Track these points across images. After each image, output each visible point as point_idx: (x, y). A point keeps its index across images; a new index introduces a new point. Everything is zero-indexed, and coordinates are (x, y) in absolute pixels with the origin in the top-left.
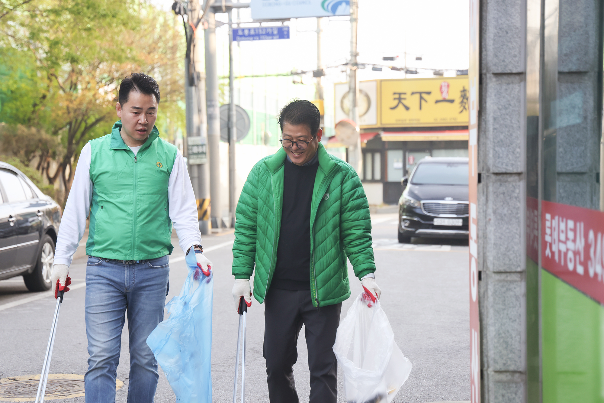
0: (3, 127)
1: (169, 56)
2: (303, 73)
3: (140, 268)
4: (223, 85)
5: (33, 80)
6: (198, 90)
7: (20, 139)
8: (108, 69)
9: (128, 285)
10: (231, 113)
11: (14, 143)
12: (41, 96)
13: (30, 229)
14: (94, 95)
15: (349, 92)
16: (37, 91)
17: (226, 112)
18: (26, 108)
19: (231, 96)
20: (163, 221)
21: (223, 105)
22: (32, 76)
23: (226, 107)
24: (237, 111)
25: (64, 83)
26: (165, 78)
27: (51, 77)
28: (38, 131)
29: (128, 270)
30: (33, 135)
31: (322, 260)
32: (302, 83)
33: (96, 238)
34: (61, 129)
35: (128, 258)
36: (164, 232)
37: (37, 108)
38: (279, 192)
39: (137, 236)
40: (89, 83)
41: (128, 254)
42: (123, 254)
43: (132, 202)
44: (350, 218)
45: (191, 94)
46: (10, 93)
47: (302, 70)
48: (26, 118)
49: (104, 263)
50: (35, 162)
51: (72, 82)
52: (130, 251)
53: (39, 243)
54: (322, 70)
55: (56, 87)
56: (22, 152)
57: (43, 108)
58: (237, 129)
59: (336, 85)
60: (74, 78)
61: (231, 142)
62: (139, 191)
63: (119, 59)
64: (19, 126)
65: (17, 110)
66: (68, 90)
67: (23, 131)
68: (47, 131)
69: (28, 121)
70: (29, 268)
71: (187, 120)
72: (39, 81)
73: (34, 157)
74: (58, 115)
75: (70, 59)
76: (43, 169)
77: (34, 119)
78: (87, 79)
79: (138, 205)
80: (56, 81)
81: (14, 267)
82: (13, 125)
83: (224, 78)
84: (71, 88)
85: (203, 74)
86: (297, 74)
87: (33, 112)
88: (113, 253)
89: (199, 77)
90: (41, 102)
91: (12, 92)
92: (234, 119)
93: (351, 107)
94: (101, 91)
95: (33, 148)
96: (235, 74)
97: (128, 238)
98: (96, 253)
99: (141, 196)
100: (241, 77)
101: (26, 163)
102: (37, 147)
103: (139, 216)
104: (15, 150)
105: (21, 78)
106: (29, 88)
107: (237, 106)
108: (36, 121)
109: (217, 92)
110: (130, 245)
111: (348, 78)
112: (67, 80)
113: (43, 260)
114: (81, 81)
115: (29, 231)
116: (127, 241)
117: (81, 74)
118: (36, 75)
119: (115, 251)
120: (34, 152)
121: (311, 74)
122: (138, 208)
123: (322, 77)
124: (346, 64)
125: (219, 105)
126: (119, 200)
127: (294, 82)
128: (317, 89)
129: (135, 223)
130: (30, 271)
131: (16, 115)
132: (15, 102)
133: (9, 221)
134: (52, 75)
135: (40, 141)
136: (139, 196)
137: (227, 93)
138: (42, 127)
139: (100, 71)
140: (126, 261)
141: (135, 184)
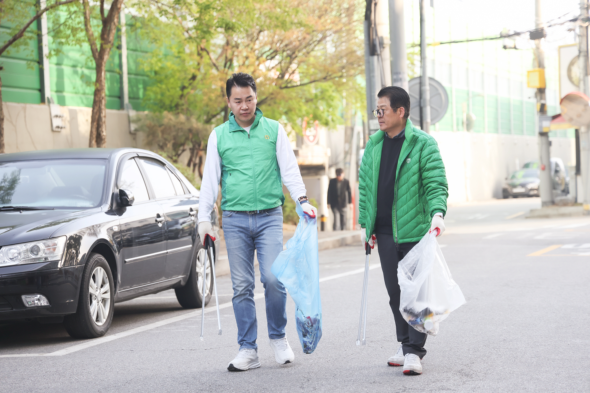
0: (147, 115)
1: (345, 20)
2: (518, 34)
3: (260, 216)
4: (413, 54)
5: (179, 57)
6: (381, 60)
7: (166, 129)
8: (270, 39)
9: (252, 229)
10: (423, 88)
11: (160, 134)
12: (190, 76)
13: (181, 232)
14: (254, 72)
15: (579, 56)
16: (185, 71)
17: (417, 87)
18: (172, 92)
19: (423, 67)
20: (275, 179)
21: (413, 79)
22: (179, 52)
23: (418, 81)
24: (430, 84)
25: (217, 59)
26: (339, 49)
27: (202, 51)
28: (188, 119)
29: (251, 218)
30: (182, 123)
31: (402, 208)
32: (515, 48)
33: (228, 197)
34: (214, 116)
35: (252, 209)
36: (277, 187)
37: (186, 91)
38: (377, 159)
39: (257, 192)
40: (247, 58)
41: (252, 206)
42: (249, 207)
43: (251, 168)
44: (427, 176)
45: (373, 65)
46: (153, 74)
47: (514, 31)
48: (173, 105)
49: (234, 214)
50: (185, 157)
51: (226, 57)
52: (254, 204)
53: (192, 248)
54: (542, 30)
55: (208, 64)
56: (170, 145)
57: (192, 92)
58: (431, 107)
59: (560, 48)
60: (229, 52)
61: (424, 125)
62: (255, 159)
63: (283, 25)
64: (165, 113)
65: (163, 95)
66: (221, 68)
67: (170, 119)
68: (198, 119)
69: (175, 108)
70: (182, 279)
71: (367, 100)
72: (187, 58)
73: (184, 150)
74: (210, 100)
75: (224, 26)
76: (195, 165)
77: (183, 105)
78: (245, 54)
79: (256, 169)
80: (207, 57)
81: (164, 278)
82: (157, 113)
83: (413, 46)
84: (225, 66)
85: (387, 41)
86: (509, 36)
87: (182, 96)
88: (241, 207)
89: (382, 44)
90: (190, 84)
91: (156, 73)
92: (427, 96)
93: (582, 76)
94: (262, 67)
95: (182, 140)
96: (427, 41)
97: (251, 194)
98: (229, 208)
99: (257, 162)
100: (435, 45)
101: (174, 158)
102: (187, 139)
103: (257, 177)
104: (161, 144)
105: (166, 55)
106: (176, 67)
107: (431, 79)
108: (184, 107)
109: (405, 63)
110: (253, 199)
111: (578, 40)
112: (221, 55)
113: (198, 270)
114: (237, 56)
115: (179, 236)
116: (251, 196)
117: (238, 48)
118: (183, 52)
119: (243, 205)
120: (183, 144)
121: (528, 35)
122: (256, 171)
123: (543, 39)
124: (575, 20)
125: (408, 79)
126: (242, 167)
127: (505, 47)
128: (535, 54)
129: (255, 183)
130: (183, 283)
131: (161, 101)
132: (159, 85)
133: (156, 221)
134: (202, 49)
135: (190, 130)
136: (255, 163)
137: (418, 64)
138: (191, 115)
139: (260, 43)
140: (250, 212)
141: (251, 154)
